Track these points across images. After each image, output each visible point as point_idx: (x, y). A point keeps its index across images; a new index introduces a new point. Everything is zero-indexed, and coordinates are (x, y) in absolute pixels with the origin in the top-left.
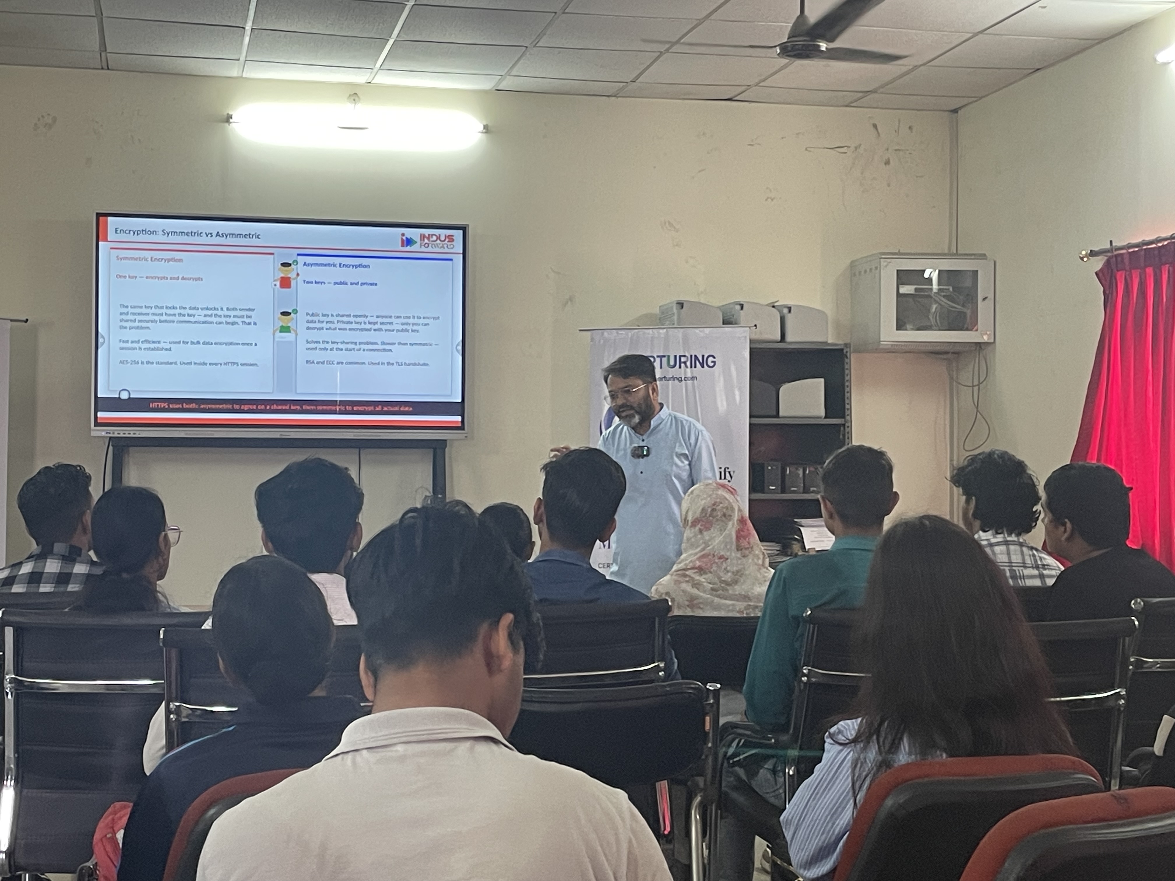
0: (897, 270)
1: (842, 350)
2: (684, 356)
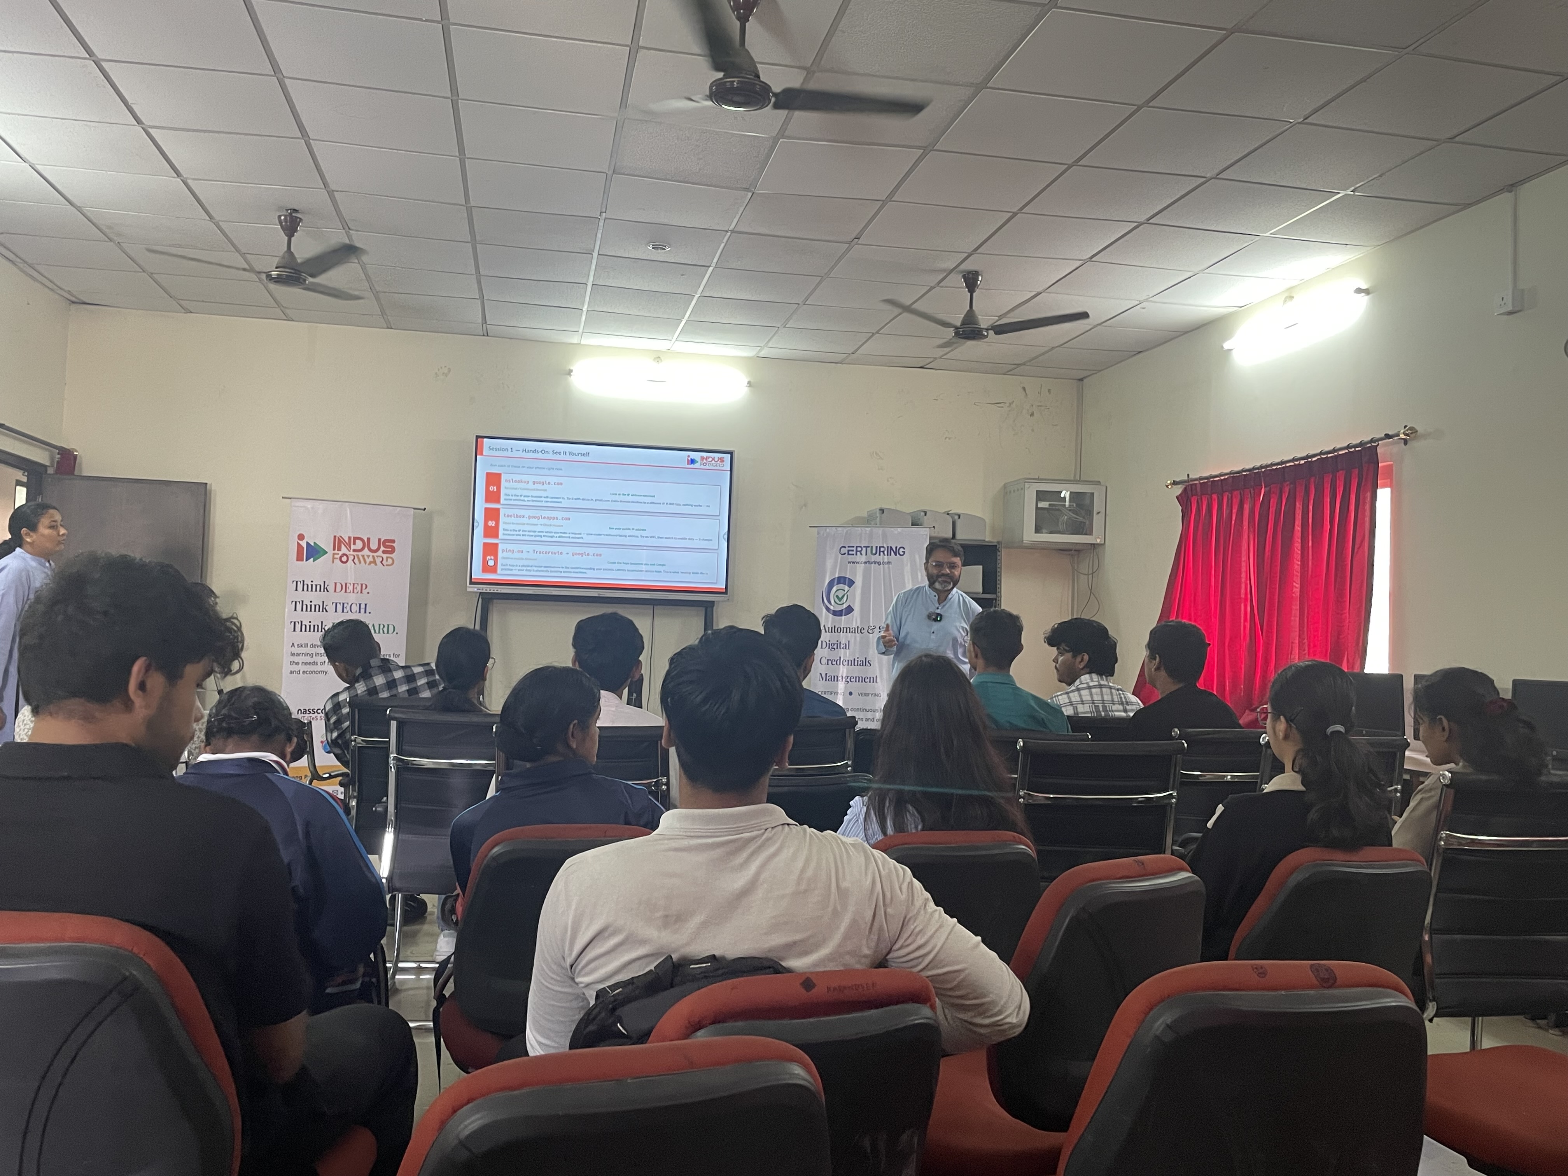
0: (1037, 491)
1: (996, 546)
2: (883, 547)
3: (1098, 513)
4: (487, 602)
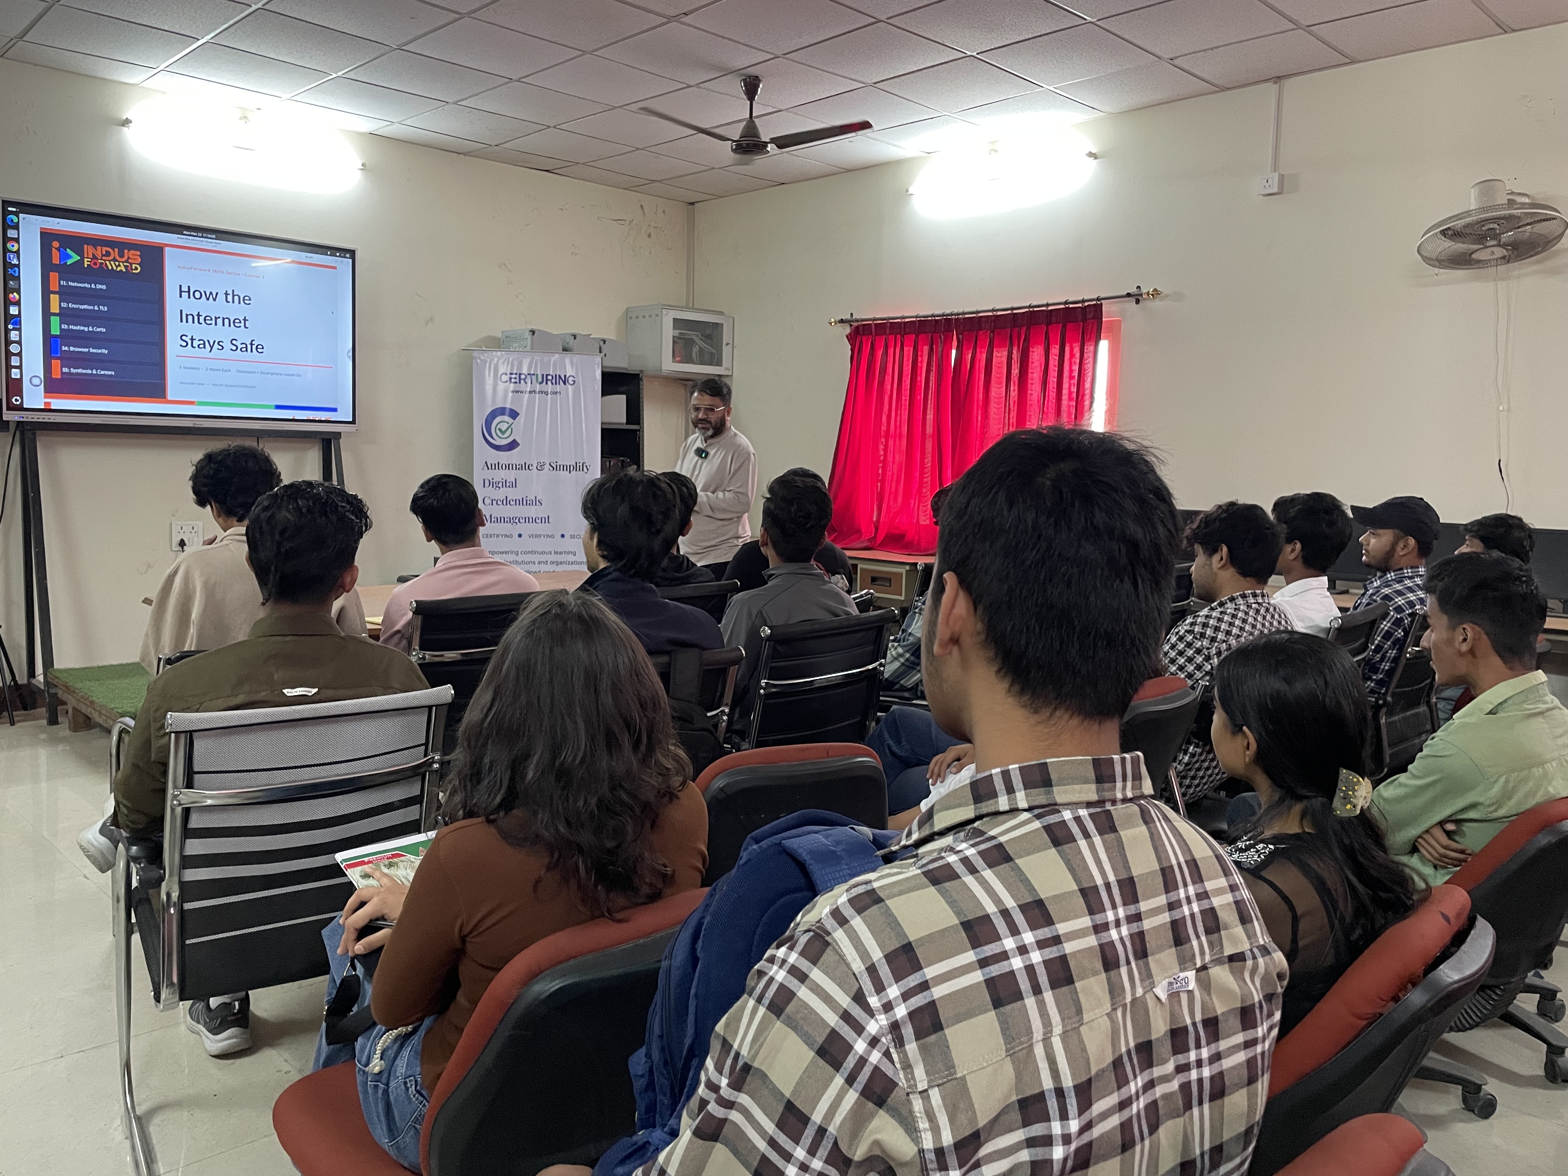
0: (674, 318)
1: (637, 375)
2: (549, 375)
3: (728, 344)
4: (28, 434)
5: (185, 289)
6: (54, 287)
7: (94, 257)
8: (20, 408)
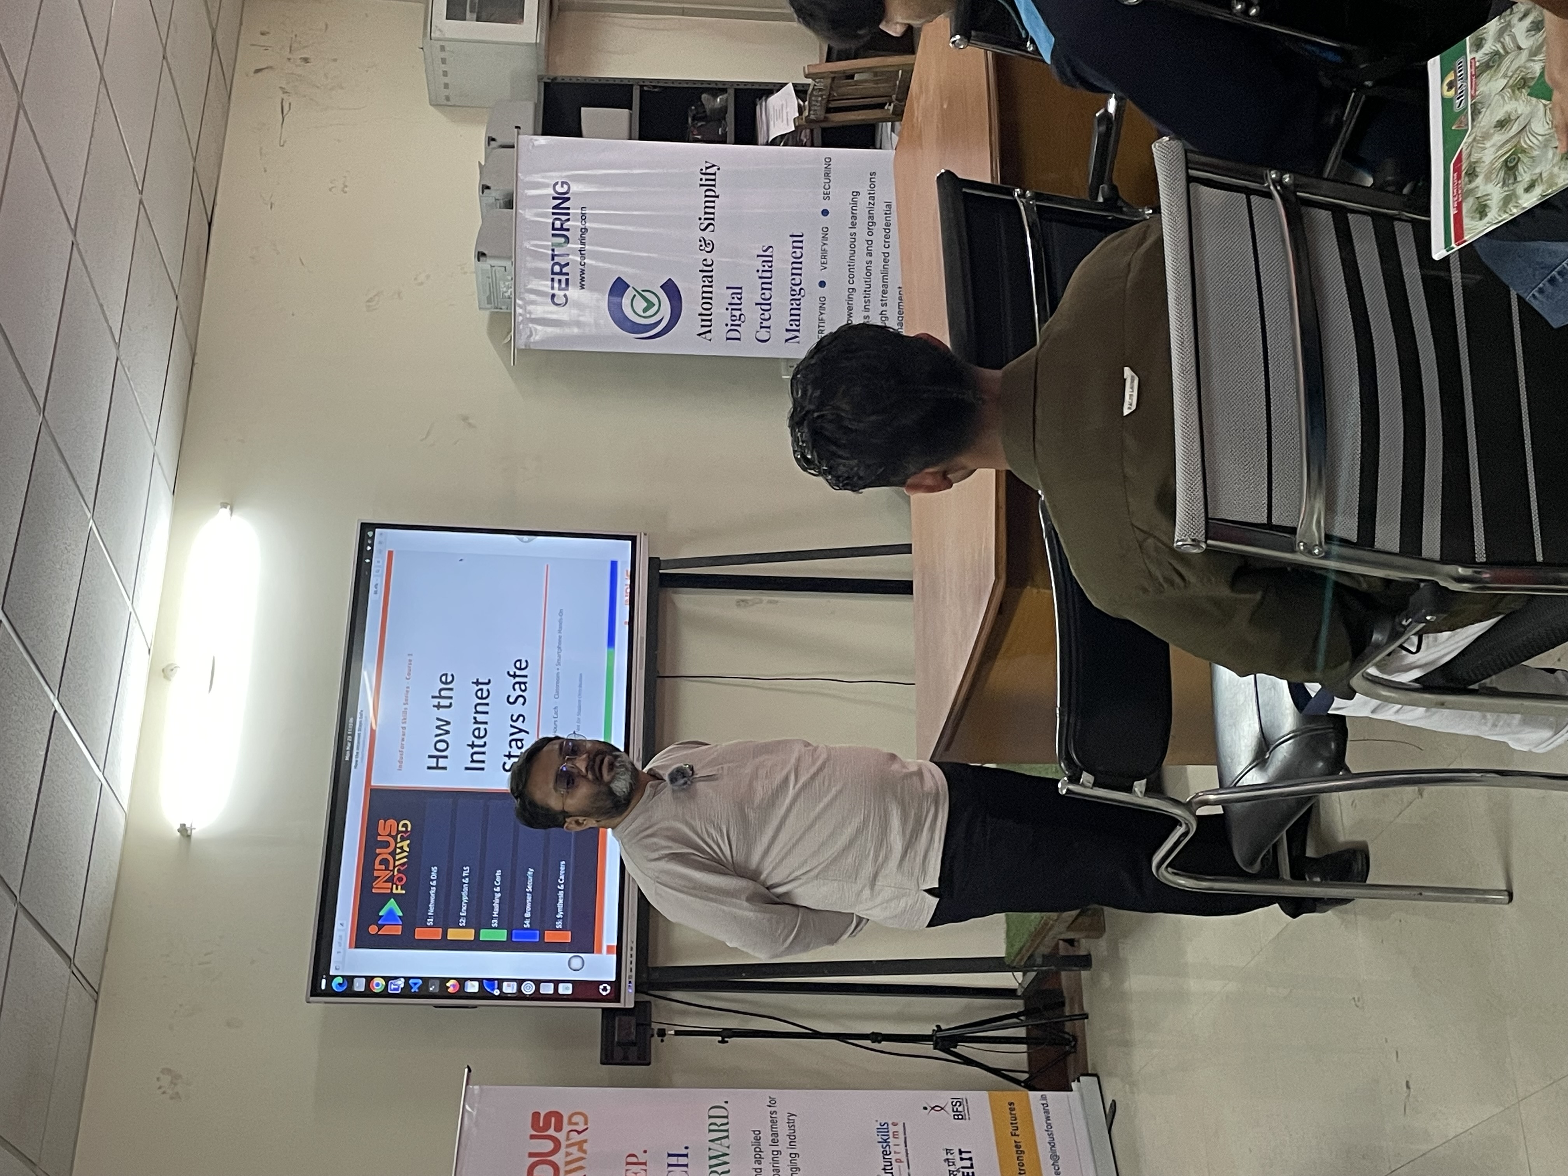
0: (447, 19)
1: (546, 84)
2: (553, 224)
4: (655, 976)
5: (433, 762)
6: (437, 934)
7: (391, 880)
8: (616, 985)
